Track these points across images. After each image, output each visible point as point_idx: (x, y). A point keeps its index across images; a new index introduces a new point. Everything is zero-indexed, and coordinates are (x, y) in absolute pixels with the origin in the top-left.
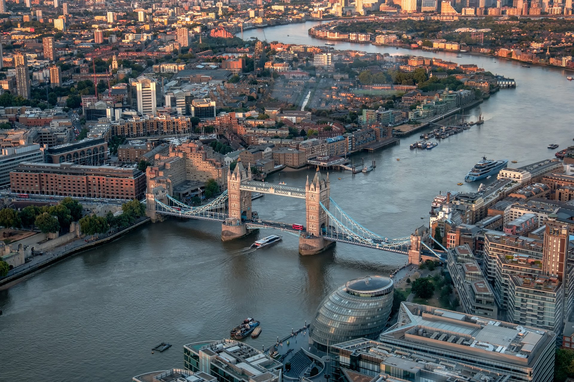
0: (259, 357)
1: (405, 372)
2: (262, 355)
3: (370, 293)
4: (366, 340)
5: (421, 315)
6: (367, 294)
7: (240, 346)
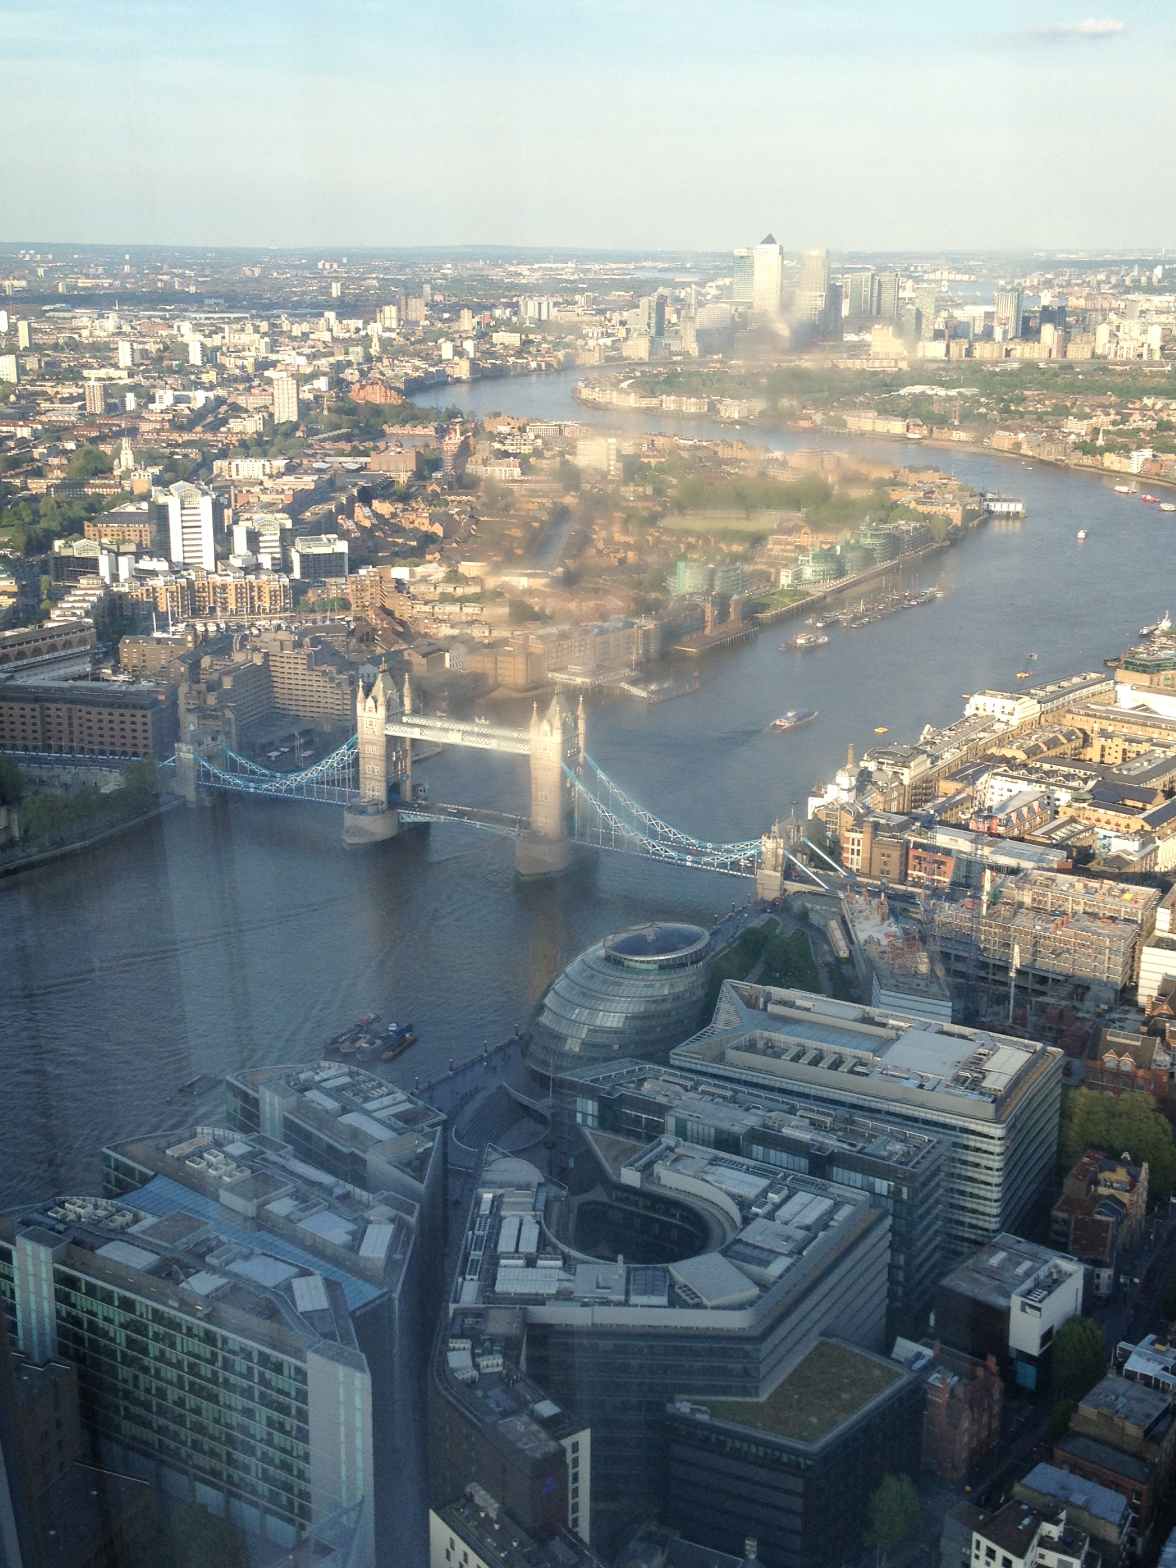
0: (394, 1099)
1: (719, 1132)
2: (400, 1096)
3: (655, 962)
4: (637, 1063)
5: (765, 1009)
6: (648, 962)
7: (351, 1074)
